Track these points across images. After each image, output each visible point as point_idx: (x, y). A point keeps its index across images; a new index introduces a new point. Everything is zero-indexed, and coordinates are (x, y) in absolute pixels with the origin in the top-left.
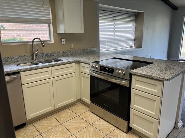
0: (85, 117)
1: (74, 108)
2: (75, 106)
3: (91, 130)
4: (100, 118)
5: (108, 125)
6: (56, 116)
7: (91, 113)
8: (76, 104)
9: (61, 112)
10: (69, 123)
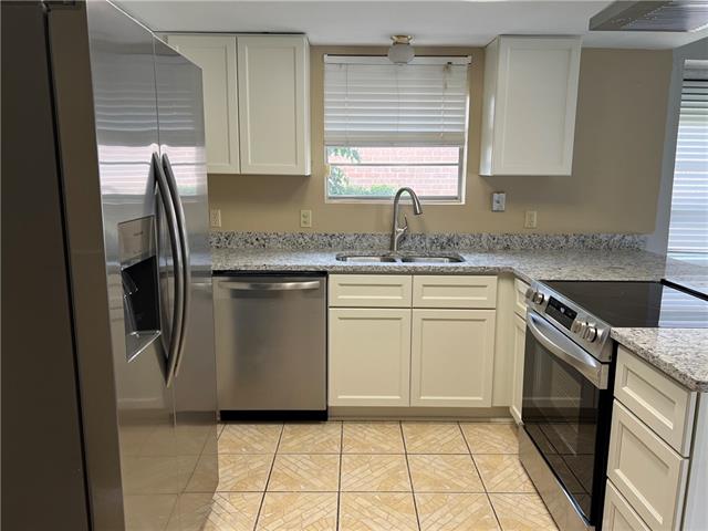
0: (487, 466)
1: (475, 432)
2: (485, 425)
3: (473, 506)
4: (533, 491)
5: (540, 522)
6: (408, 429)
7: (518, 463)
8: (492, 420)
9: (431, 426)
10: (426, 461)
